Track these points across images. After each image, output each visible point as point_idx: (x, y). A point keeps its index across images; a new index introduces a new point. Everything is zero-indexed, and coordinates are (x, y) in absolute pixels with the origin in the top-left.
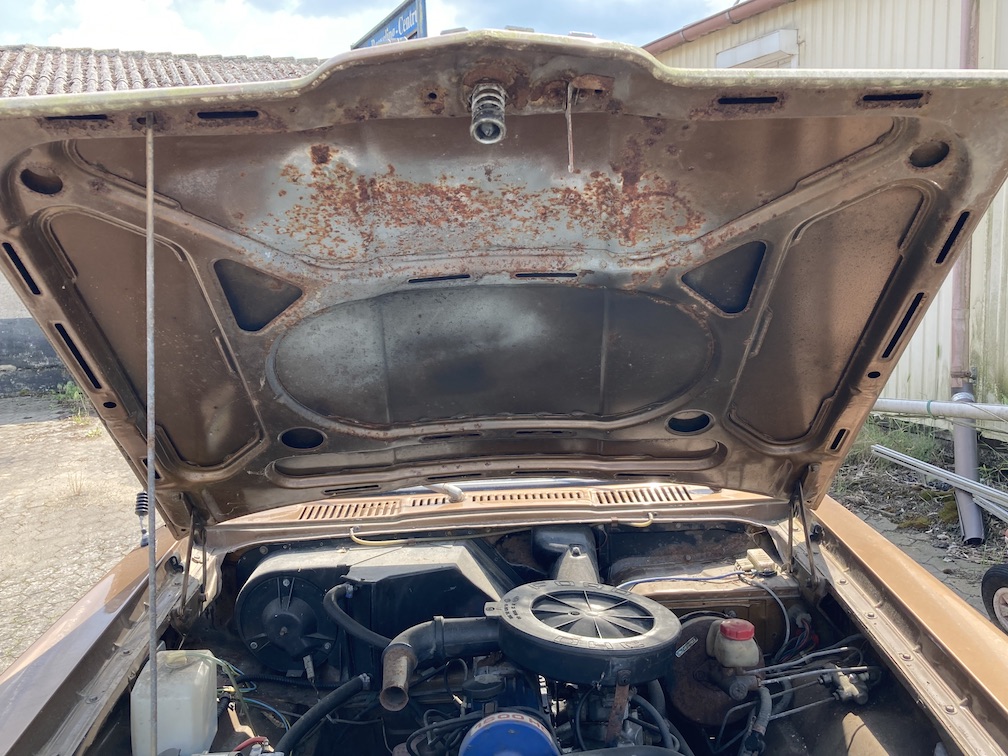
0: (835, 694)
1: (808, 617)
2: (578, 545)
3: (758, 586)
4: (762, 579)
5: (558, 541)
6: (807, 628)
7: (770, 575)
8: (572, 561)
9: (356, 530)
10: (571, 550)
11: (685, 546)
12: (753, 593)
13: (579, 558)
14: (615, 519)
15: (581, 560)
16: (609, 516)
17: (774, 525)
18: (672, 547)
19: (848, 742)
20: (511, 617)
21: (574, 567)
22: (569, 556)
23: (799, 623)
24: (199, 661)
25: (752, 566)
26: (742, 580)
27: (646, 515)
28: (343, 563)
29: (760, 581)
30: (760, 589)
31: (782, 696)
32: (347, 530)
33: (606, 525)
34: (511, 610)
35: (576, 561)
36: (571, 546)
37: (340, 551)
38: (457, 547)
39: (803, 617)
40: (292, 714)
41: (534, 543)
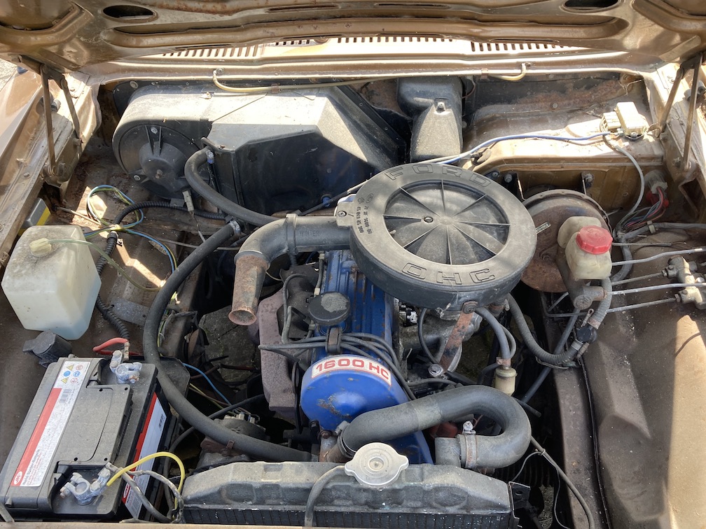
0: (677, 296)
1: (664, 185)
2: (443, 99)
3: (620, 152)
4: (627, 143)
5: (424, 95)
6: (661, 199)
7: (635, 139)
8: (436, 116)
9: (219, 73)
10: (436, 104)
11: (554, 94)
12: (614, 160)
13: (443, 114)
14: (485, 71)
15: (444, 117)
16: (480, 67)
17: (651, 70)
18: (540, 96)
19: (679, 346)
20: (361, 230)
21: (436, 124)
22: (433, 112)
23: (653, 190)
24: (63, 246)
25: (619, 124)
26: (606, 142)
27: (519, 66)
28: (205, 117)
29: (623, 145)
30: (622, 157)
31: (621, 266)
32: (210, 72)
33: (475, 77)
34: (363, 217)
35: (440, 117)
36: (436, 100)
37: (205, 96)
38: (321, 98)
39: (659, 185)
40: (177, 243)
41: (399, 94)
